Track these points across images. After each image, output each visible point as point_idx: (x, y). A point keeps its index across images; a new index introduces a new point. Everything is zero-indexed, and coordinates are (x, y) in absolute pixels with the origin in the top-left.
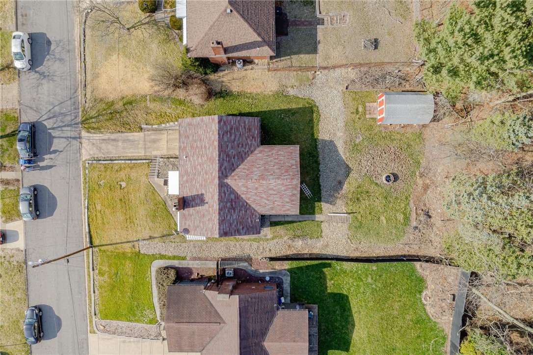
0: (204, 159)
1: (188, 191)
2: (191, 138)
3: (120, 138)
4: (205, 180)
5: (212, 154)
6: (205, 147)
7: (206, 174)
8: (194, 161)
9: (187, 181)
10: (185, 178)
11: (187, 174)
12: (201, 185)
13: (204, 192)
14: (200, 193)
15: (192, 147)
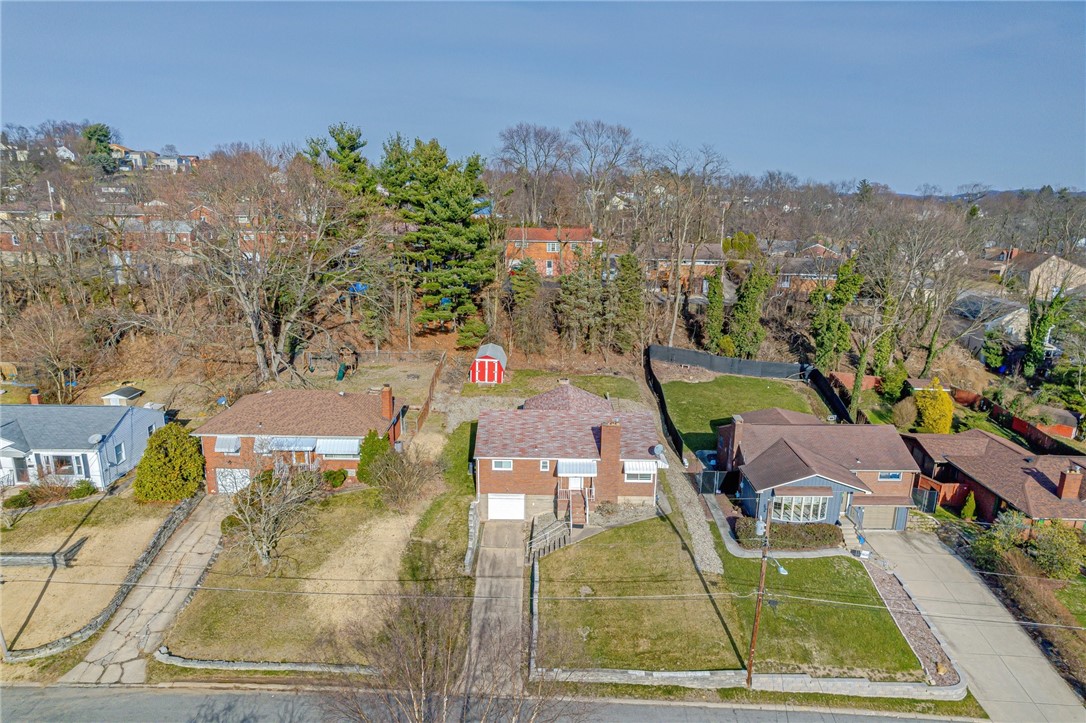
0: (540, 425)
1: (590, 447)
2: (508, 442)
3: (482, 615)
4: (573, 425)
5: (533, 416)
6: (523, 424)
7: (562, 424)
8: (543, 437)
9: (573, 448)
10: (570, 451)
11: (561, 448)
12: (580, 430)
13: (589, 427)
14: (591, 432)
15: (521, 441)
